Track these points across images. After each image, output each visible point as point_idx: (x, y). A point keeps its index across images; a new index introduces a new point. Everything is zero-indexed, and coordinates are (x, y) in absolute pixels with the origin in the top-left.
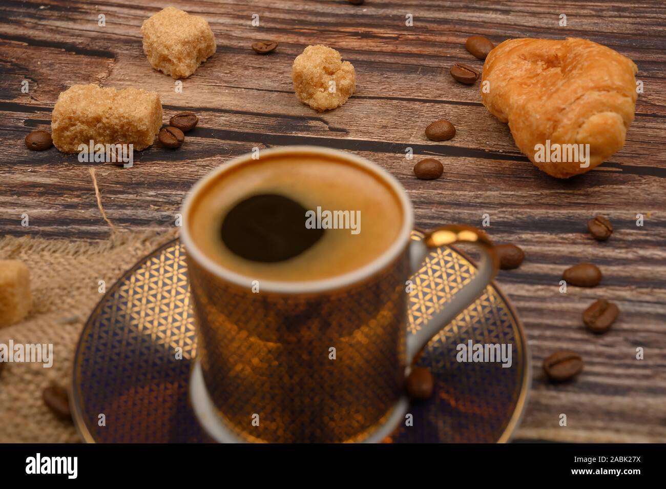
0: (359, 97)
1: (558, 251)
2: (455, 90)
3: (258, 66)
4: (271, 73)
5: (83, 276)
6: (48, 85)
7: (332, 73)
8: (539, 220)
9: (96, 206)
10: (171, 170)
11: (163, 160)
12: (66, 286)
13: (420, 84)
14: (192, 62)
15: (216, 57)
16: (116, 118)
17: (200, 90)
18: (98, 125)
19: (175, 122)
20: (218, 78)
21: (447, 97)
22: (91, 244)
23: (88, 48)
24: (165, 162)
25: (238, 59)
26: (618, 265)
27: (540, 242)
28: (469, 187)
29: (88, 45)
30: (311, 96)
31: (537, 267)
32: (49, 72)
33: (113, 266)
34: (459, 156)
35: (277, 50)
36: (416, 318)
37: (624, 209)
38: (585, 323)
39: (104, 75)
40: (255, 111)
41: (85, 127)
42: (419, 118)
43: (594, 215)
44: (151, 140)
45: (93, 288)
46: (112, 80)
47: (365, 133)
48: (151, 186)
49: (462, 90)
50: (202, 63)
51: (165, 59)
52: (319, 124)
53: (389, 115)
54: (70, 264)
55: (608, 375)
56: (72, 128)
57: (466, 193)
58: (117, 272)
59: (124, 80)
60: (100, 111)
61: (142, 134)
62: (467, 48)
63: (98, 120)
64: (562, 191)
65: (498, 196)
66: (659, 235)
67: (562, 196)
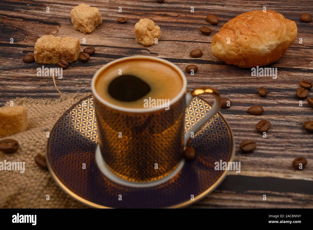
0: (162, 40)
1: (246, 101)
2: (202, 37)
3: (119, 28)
4: (125, 31)
5: (49, 112)
6: (32, 37)
7: (151, 30)
8: (238, 89)
9: (54, 85)
10: (84, 71)
11: (81, 66)
12: (42, 117)
13: (188, 35)
14: (92, 26)
15: (102, 25)
16: (61, 49)
17: (95, 38)
18: (54, 52)
19: (86, 51)
20: (103, 33)
21: (199, 40)
22: (52, 100)
23: (48, 21)
24: (82, 67)
25: (111, 25)
26: (270, 106)
27: (238, 98)
28: (208, 76)
29: (48, 20)
30: (142, 40)
31: (237, 107)
32: (32, 31)
33: (62, 108)
34: (204, 64)
35: (127, 21)
36: (187, 127)
37: (272, 84)
38: (257, 129)
39: (55, 32)
40: (119, 46)
41: (48, 53)
42: (187, 48)
43: (260, 86)
44: (76, 58)
45: (54, 117)
46: (59, 34)
47: (165, 55)
48: (76, 77)
49: (205, 37)
50: (96, 27)
51: (81, 25)
52: (146, 51)
53: (175, 47)
54: (43, 108)
55: (267, 150)
56: (43, 53)
57: (207, 78)
58: (64, 110)
59: (63, 34)
60: (54, 46)
61: (72, 56)
62: (207, 20)
63: (54, 50)
64: (247, 77)
65: (220, 80)
66: (287, 94)
67: (247, 79)
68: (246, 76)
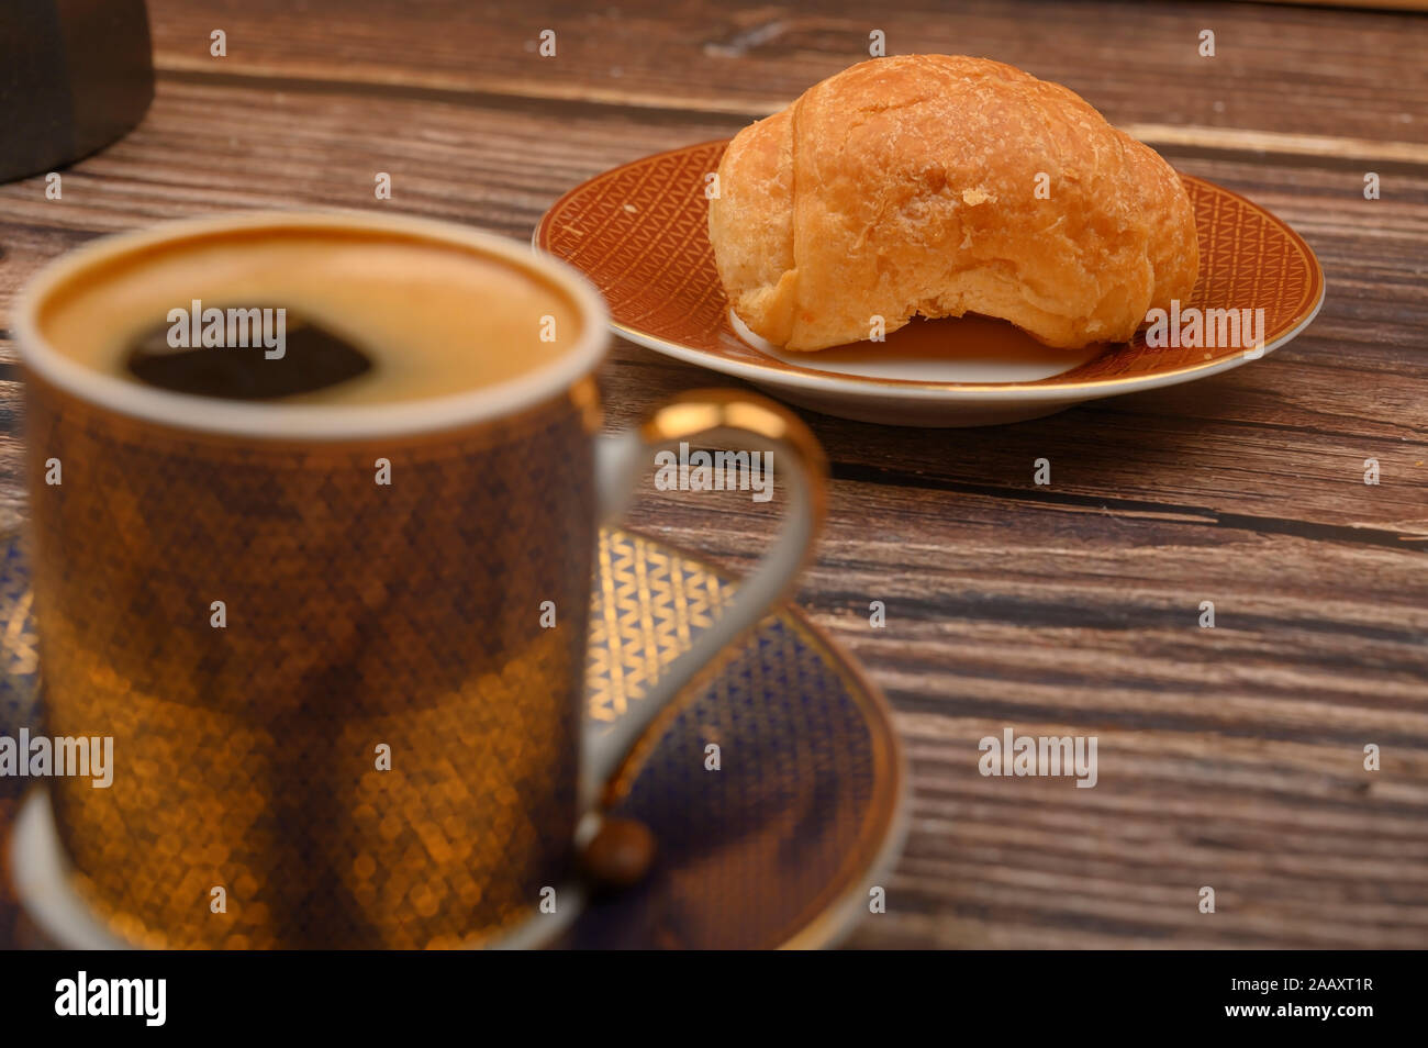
1: (1033, 660)
8: (994, 600)
27: (991, 640)
37: (1209, 592)
64: (1061, 551)
65: (896, 552)
66: (1294, 643)
67: (1059, 560)
68: (1054, 547)
